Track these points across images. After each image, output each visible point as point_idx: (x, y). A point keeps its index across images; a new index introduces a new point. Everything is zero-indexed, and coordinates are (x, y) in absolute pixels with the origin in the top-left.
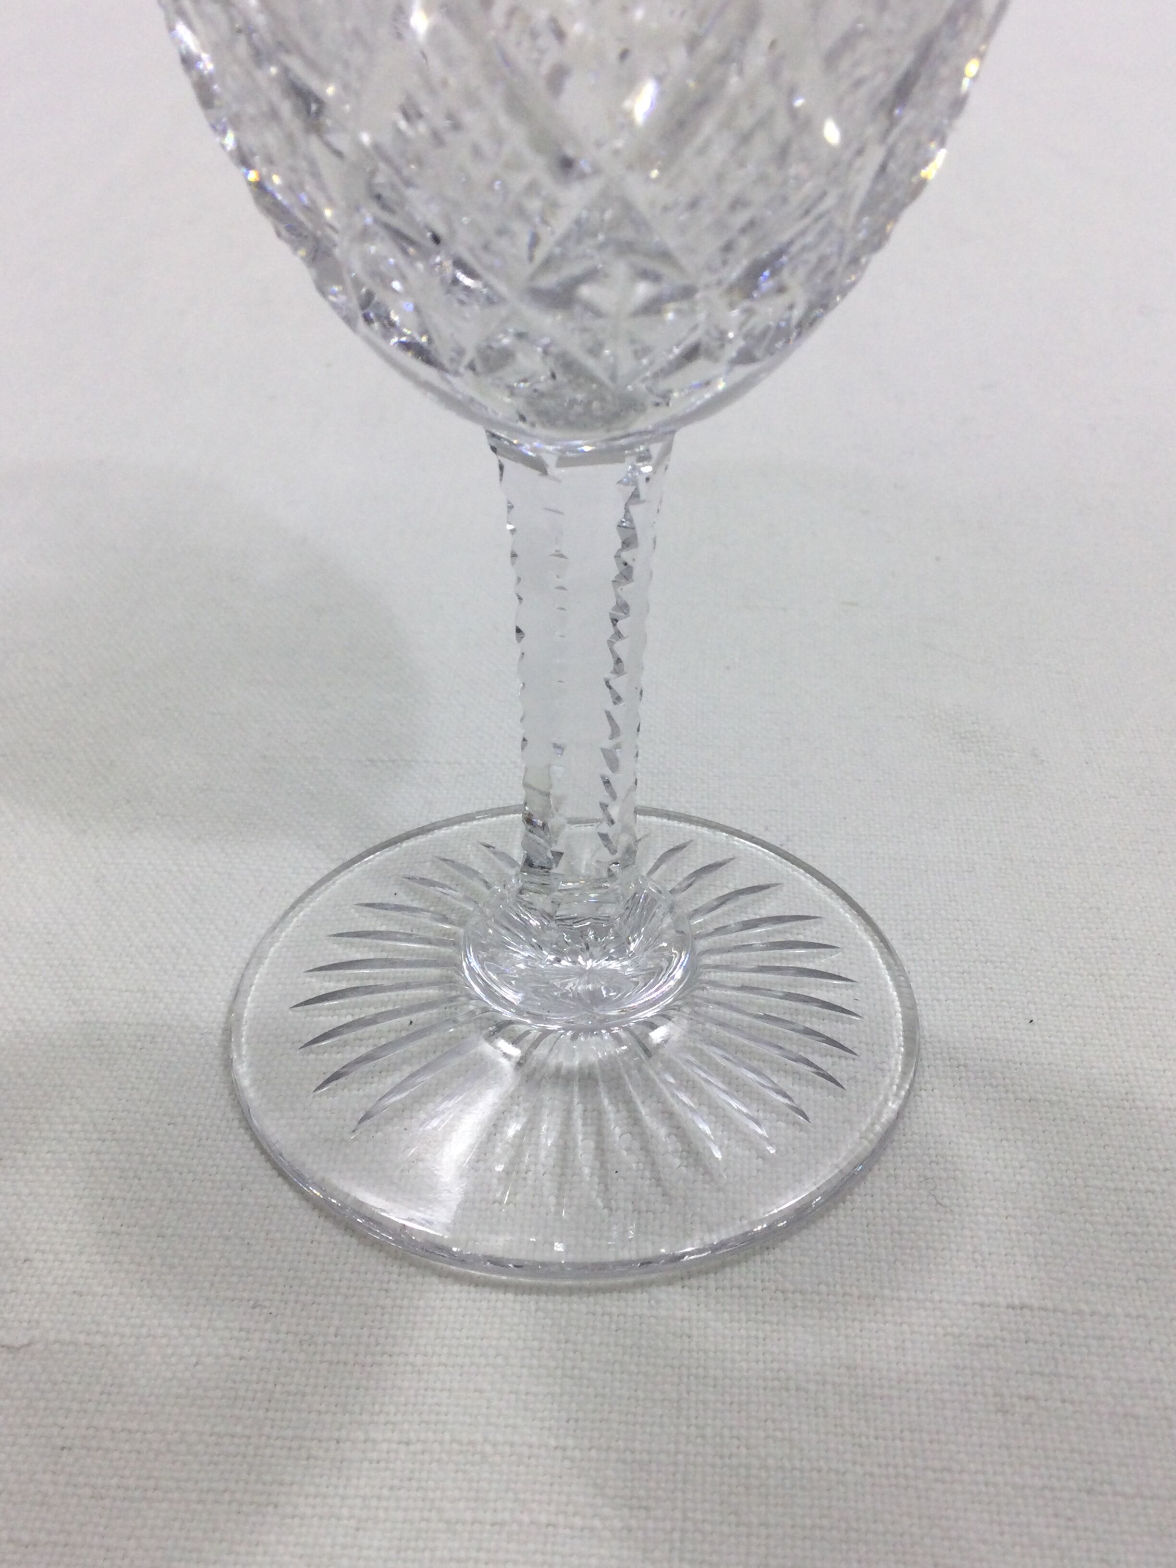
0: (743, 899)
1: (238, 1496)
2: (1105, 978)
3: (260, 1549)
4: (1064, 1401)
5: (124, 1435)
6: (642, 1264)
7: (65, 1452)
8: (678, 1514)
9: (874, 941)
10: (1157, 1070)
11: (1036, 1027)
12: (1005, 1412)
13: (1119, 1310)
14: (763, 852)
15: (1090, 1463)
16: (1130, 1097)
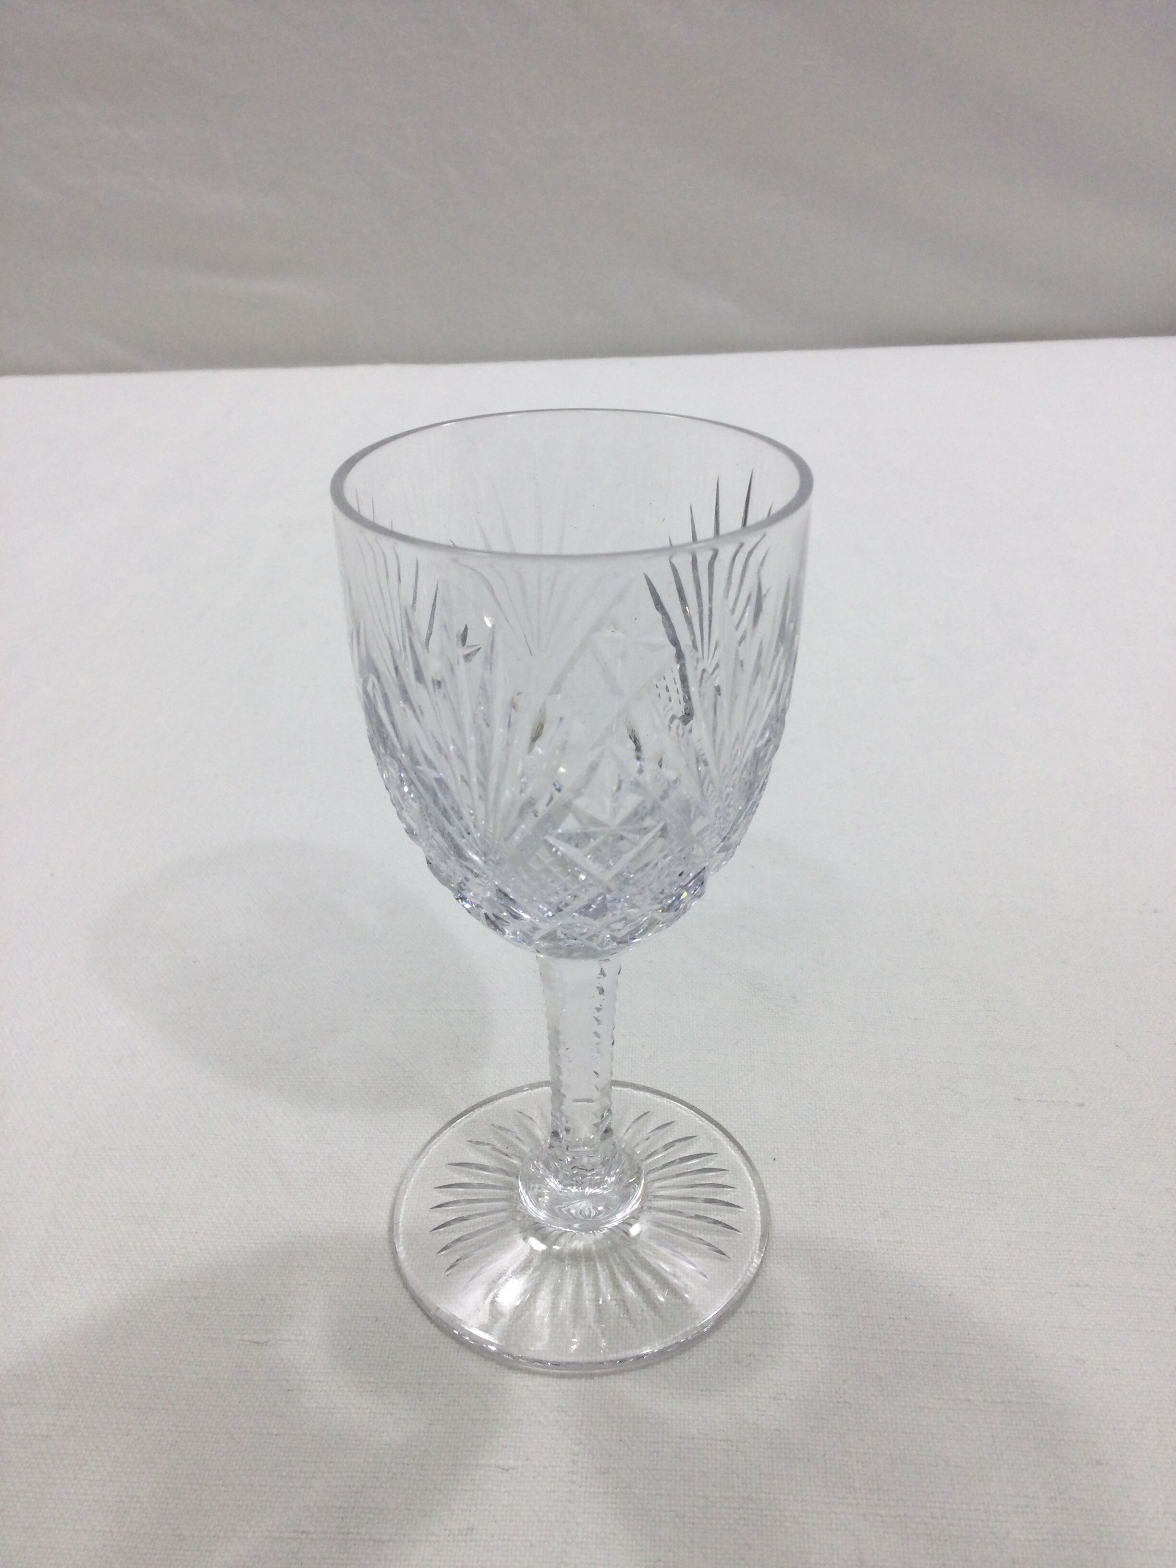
0: (678, 1146)
1: (374, 1410)
2: (816, 1133)
3: (385, 1434)
4: (767, 1356)
5: (318, 1384)
6: (620, 1361)
7: (290, 1392)
8: (580, 1413)
9: (746, 1166)
10: (836, 1184)
11: (777, 1162)
12: (739, 1362)
13: (799, 1311)
14: (680, 1107)
15: (776, 1385)
16: (820, 1200)
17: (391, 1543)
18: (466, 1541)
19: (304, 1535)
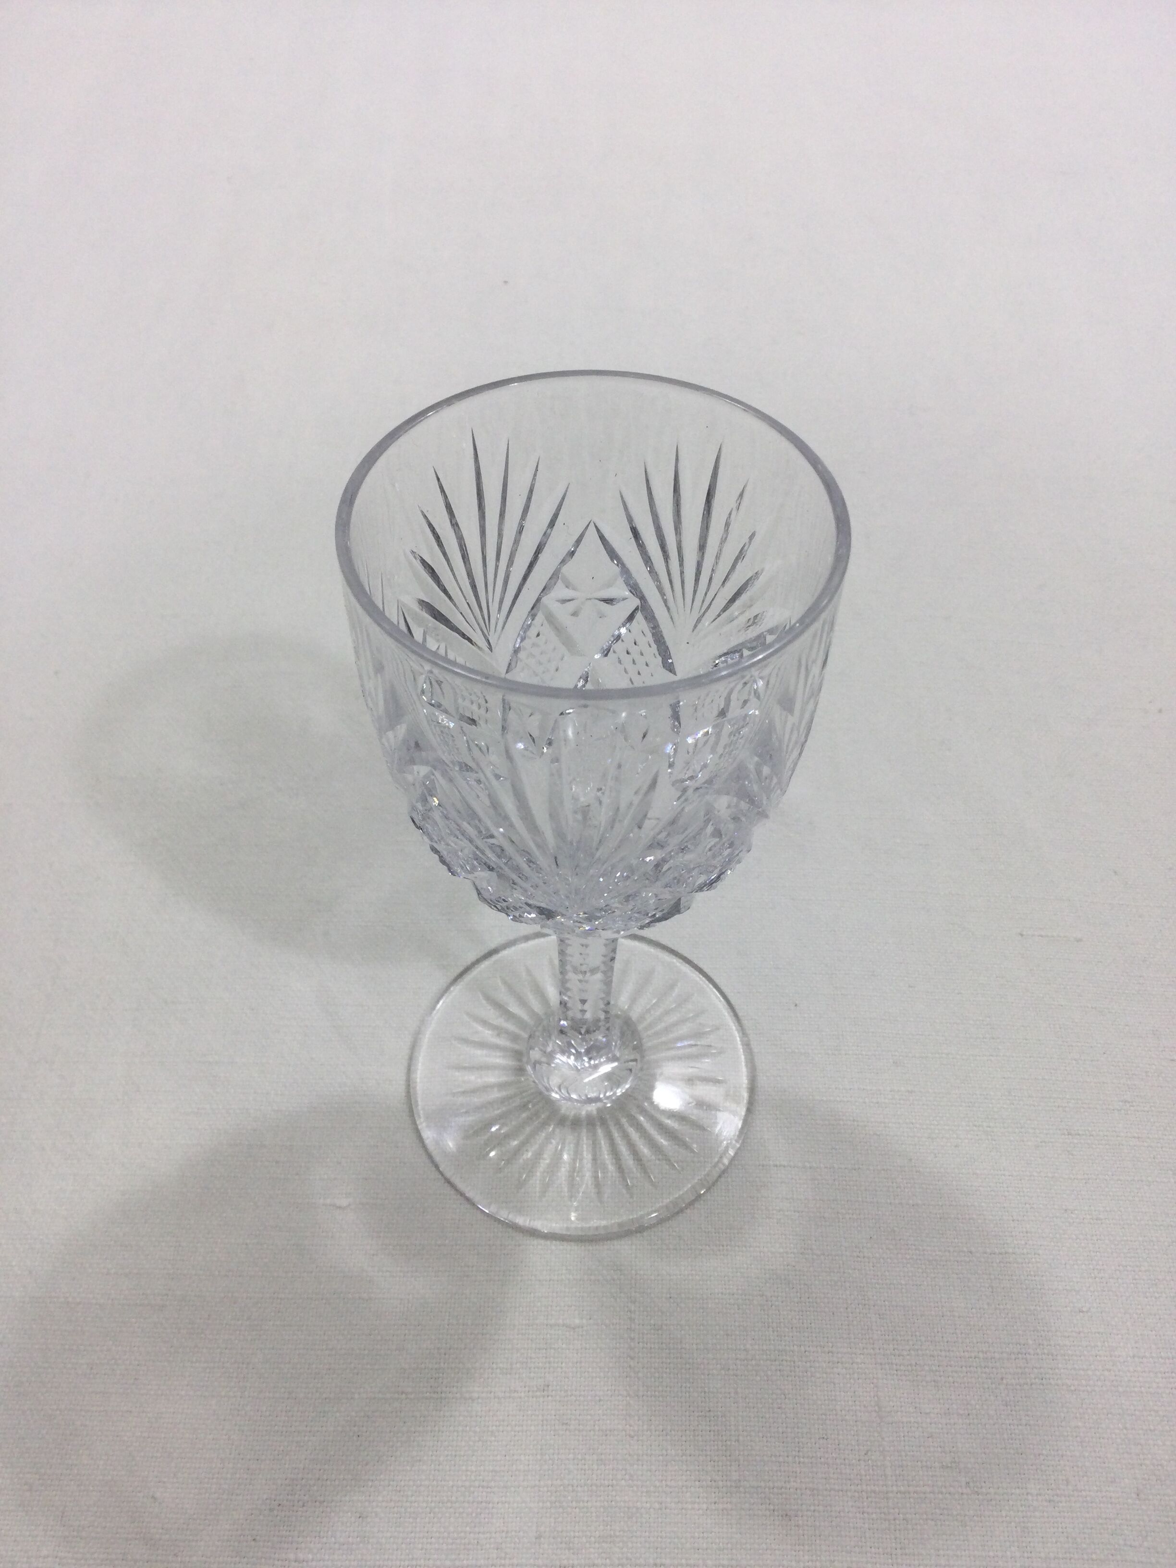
17: (480, 1401)
18: (544, 1397)
19: (404, 1396)
